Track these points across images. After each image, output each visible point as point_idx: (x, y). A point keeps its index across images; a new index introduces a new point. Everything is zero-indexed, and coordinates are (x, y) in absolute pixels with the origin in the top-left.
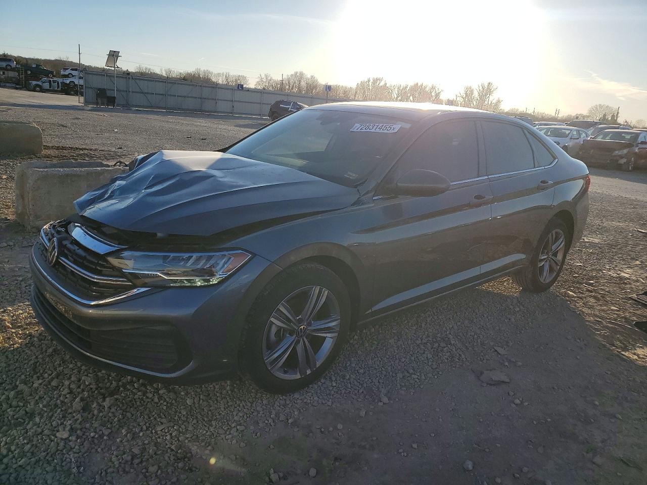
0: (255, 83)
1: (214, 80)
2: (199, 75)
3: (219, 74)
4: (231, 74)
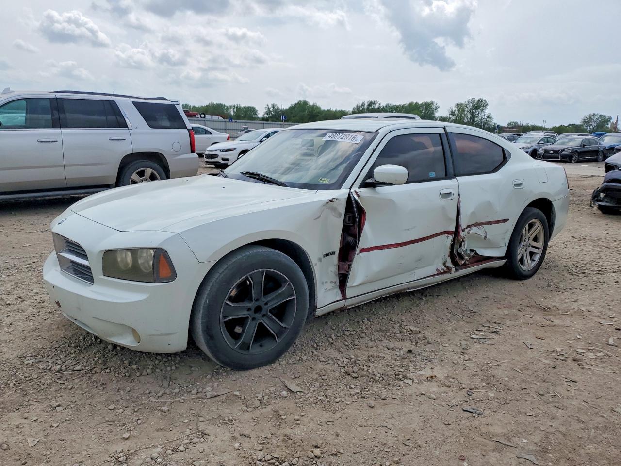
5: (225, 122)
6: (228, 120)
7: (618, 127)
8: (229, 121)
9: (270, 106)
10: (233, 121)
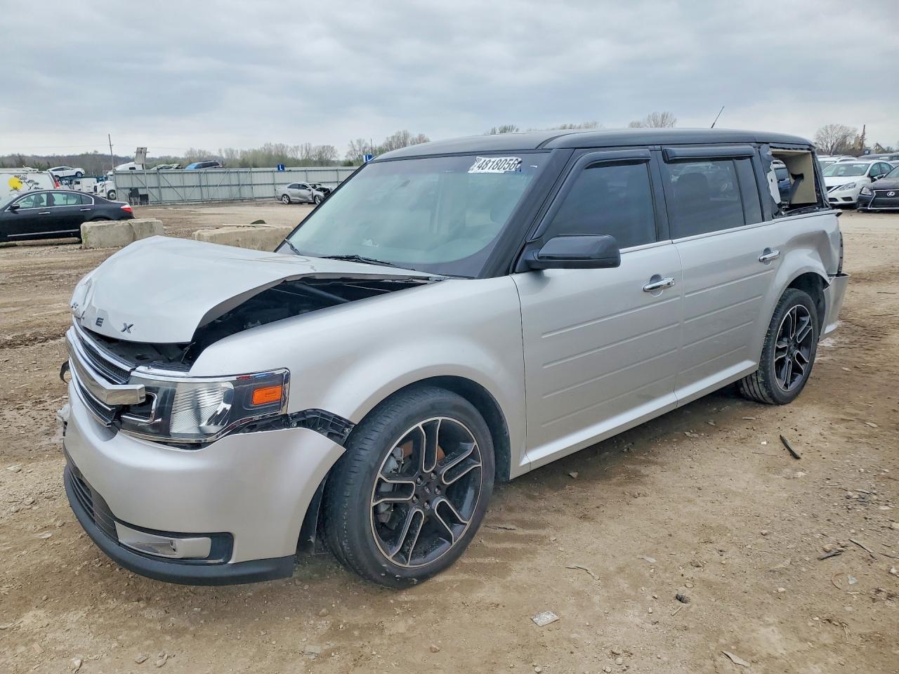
0: (346, 154)
1: (290, 155)
2: (270, 152)
3: (297, 148)
4: (313, 145)
5: (272, 171)
6: (276, 169)
7: (865, 142)
8: (279, 169)
9: (355, 143)
10: (286, 169)
